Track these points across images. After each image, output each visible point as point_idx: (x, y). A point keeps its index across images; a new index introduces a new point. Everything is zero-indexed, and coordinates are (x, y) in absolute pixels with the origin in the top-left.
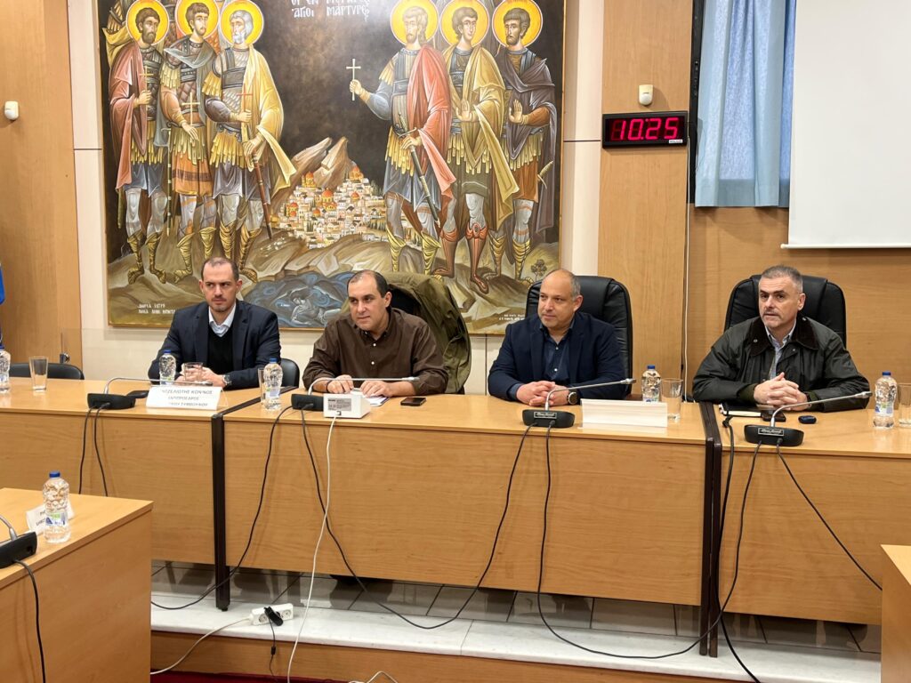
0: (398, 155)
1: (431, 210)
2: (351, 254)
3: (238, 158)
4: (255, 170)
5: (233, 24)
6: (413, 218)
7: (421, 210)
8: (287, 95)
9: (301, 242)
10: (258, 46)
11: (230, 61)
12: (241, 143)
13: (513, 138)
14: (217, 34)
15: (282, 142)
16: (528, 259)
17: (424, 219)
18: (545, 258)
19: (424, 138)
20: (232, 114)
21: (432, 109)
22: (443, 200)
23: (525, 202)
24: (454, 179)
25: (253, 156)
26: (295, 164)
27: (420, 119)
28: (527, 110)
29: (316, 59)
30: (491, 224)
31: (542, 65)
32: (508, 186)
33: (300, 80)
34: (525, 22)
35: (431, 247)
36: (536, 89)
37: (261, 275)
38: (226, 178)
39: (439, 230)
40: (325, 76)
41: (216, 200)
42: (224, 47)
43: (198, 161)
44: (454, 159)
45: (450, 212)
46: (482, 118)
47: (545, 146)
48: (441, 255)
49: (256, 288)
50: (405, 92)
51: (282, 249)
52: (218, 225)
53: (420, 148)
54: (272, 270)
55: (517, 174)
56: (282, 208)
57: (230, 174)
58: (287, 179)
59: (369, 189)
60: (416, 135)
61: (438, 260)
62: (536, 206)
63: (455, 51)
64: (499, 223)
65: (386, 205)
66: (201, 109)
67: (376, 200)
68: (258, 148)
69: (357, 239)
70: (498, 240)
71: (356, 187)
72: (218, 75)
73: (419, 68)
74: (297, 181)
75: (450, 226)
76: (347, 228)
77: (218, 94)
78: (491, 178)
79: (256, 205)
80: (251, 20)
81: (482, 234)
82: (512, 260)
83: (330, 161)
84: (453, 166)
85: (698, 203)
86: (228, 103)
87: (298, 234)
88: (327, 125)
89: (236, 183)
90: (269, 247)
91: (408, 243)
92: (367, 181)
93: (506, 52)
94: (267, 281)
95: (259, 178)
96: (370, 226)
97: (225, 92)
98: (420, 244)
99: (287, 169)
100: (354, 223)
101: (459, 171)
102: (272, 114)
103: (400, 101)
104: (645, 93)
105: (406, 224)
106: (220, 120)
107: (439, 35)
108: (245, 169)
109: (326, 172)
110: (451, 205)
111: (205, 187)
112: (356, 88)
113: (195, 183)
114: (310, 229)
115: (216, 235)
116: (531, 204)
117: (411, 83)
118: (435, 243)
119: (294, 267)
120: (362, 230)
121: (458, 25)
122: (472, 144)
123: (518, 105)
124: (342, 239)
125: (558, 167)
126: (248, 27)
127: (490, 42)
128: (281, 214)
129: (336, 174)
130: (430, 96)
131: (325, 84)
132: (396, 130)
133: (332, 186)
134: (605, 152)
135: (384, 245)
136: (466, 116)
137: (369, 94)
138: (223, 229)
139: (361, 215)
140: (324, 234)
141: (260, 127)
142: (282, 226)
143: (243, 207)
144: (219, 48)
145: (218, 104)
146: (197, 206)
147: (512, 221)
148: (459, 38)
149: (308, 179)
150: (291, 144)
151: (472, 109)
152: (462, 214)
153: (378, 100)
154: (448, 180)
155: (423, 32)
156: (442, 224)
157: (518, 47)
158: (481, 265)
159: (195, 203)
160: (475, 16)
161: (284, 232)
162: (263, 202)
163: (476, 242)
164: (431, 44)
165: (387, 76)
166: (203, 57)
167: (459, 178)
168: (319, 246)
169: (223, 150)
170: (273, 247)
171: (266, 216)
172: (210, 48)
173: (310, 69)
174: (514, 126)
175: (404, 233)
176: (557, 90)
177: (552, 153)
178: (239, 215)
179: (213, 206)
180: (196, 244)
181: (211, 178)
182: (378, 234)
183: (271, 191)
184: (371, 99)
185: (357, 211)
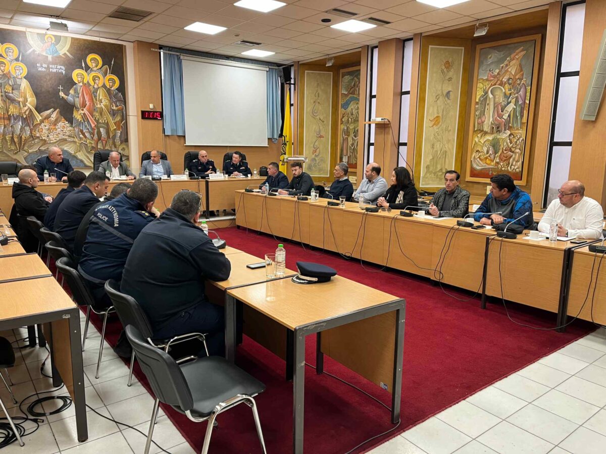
0: (77, 115)
1: (89, 132)
2: (63, 145)
3: (20, 113)
4: (26, 117)
5: (15, 70)
6: (83, 134)
7: (86, 132)
8: (37, 94)
9: (45, 141)
10: (25, 78)
11: (15, 82)
12: (20, 109)
13: (113, 114)
14: (9, 72)
15: (36, 109)
16: (120, 147)
17: (87, 134)
18: (125, 147)
19: (85, 111)
20: (16, 99)
21: (88, 103)
22: (93, 129)
23: (118, 131)
24: (96, 123)
25: (25, 112)
26: (41, 116)
27: (84, 105)
28: (117, 106)
29: (47, 85)
30: (109, 137)
31: (120, 94)
32: (113, 127)
33: (41, 90)
34: (114, 82)
35: (90, 143)
36: (119, 101)
37: (30, 151)
38: (15, 119)
39: (92, 138)
40: (51, 89)
41: (12, 126)
42: (12, 77)
43: (4, 113)
44: (96, 118)
45: (96, 133)
46: (103, 107)
47: (122, 116)
48: (93, 145)
49: (29, 155)
50: (78, 97)
51: (38, 143)
52: (13, 134)
53: (84, 114)
54: (35, 149)
55: (115, 123)
56: (37, 130)
57: (16, 118)
58: (38, 121)
59: (68, 125)
60: (83, 110)
61: (93, 147)
62: (121, 132)
63: (94, 87)
64: (111, 137)
65: (74, 130)
66: (4, 96)
67: (71, 128)
68: (27, 110)
69: (65, 140)
70: (111, 142)
71: (63, 124)
72: (11, 86)
73: (83, 91)
74: (42, 121)
75: (96, 137)
76: (61, 136)
77: (11, 92)
78: (107, 124)
79: (27, 128)
80: (22, 69)
81: (106, 140)
82: (115, 147)
83: (54, 116)
84: (95, 120)
85: (166, 134)
86: (14, 95)
87: (44, 138)
88: (52, 104)
89: (19, 121)
90: (33, 142)
91: (82, 141)
92: (67, 122)
93: (109, 89)
94: (33, 153)
95: (28, 120)
96: (69, 136)
97: (13, 91)
98: (86, 142)
99: (38, 117)
100: (64, 135)
101: (97, 121)
102: (31, 100)
103: (77, 100)
104: (151, 106)
105: (81, 136)
106: (12, 100)
107: (88, 82)
108: (22, 117)
109: (53, 119)
110: (96, 131)
111: (7, 122)
112: (62, 94)
113: (3, 120)
114: (48, 136)
115: (12, 138)
116: (120, 132)
117: (80, 95)
118: (91, 142)
119: (43, 148)
120: (67, 137)
121: (94, 80)
122: (101, 114)
123: (114, 104)
124: (59, 140)
125: (126, 122)
126: (21, 71)
127: (104, 86)
128: (37, 132)
129: (56, 120)
130: (87, 99)
131: (50, 92)
132: (76, 108)
133: (55, 123)
134: (143, 120)
135: (75, 142)
136: (99, 106)
137: (66, 97)
138: (15, 136)
139: (66, 133)
140: (53, 138)
141: (27, 103)
142: (37, 135)
143: (22, 129)
144: (10, 77)
145: (11, 95)
146: (4, 128)
147: (114, 136)
148: (95, 83)
149: (46, 121)
150: (39, 109)
151: (100, 104)
152: (99, 133)
153: (70, 98)
154: (94, 124)
155: (83, 80)
156: (93, 136)
157: (113, 89)
158: (106, 148)
159: (3, 127)
160: (99, 78)
161: (38, 137)
162: (30, 127)
163: (104, 142)
164: (86, 84)
165: (72, 92)
166: (4, 79)
167: (97, 123)
168: (52, 142)
169: (13, 110)
170: (35, 142)
171: (31, 132)
172: (7, 77)
173: (45, 87)
174: (113, 110)
175: (81, 139)
176: (124, 101)
177: (124, 118)
178: (21, 131)
179: (11, 128)
180: (4, 141)
181: (9, 118)
182: (72, 139)
183: (33, 124)
184: (67, 98)
185: (64, 131)
